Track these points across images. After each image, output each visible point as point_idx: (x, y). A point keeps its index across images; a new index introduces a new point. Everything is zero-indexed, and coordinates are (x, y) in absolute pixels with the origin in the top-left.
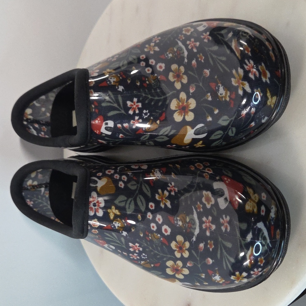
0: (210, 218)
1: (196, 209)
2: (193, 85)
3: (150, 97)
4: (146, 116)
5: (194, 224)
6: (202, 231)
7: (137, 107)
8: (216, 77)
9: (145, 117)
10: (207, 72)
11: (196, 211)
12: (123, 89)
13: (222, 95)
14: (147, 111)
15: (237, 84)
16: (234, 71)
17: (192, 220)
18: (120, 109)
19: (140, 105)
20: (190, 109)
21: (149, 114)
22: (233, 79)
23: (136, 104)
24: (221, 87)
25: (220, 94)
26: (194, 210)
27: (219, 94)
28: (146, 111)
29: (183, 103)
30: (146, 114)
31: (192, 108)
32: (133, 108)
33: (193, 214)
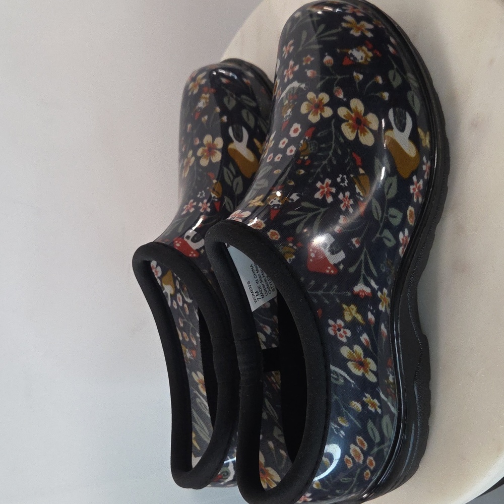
2: (335, 88)
3: (325, 162)
4: (346, 181)
7: (329, 187)
8: (338, 51)
9: (346, 185)
10: (327, 59)
12: (297, 195)
13: (363, 58)
14: (341, 176)
15: (360, 32)
16: (344, 25)
18: (318, 212)
19: (328, 181)
20: (363, 112)
21: (345, 176)
22: (352, 32)
23: (324, 185)
24: (353, 52)
25: (362, 59)
27: (360, 61)
28: (339, 177)
29: (351, 118)
30: (343, 180)
31: (363, 110)
32: (326, 192)
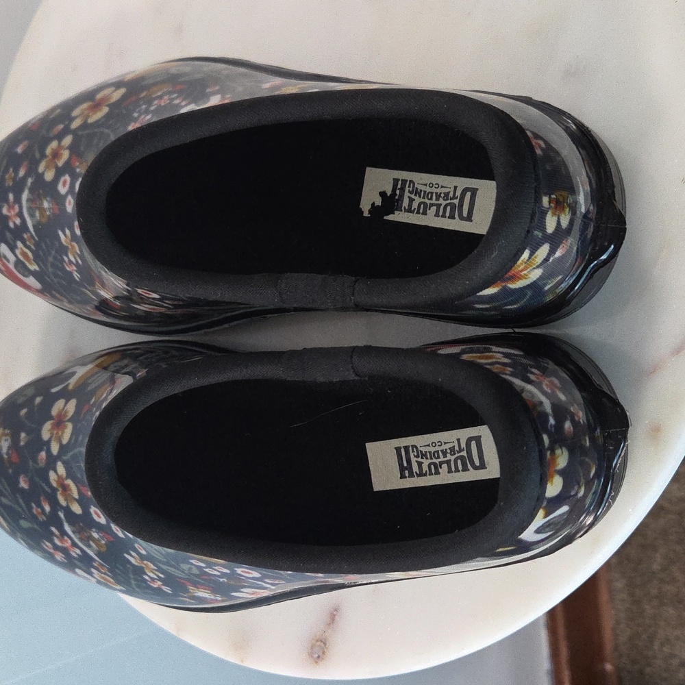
0: (11, 225)
1: (32, 236)
2: (40, 464)
5: (29, 209)
6: (18, 200)
8: (10, 471)
10: (23, 484)
11: (31, 233)
13: (6, 438)
17: (32, 215)
20: (52, 421)
24: (5, 453)
26: (33, 233)
27: (9, 441)
29: (57, 434)
33: (34, 226)
